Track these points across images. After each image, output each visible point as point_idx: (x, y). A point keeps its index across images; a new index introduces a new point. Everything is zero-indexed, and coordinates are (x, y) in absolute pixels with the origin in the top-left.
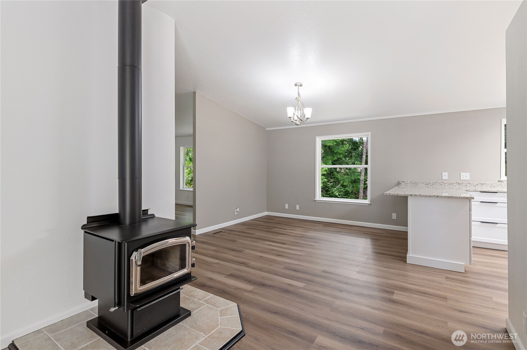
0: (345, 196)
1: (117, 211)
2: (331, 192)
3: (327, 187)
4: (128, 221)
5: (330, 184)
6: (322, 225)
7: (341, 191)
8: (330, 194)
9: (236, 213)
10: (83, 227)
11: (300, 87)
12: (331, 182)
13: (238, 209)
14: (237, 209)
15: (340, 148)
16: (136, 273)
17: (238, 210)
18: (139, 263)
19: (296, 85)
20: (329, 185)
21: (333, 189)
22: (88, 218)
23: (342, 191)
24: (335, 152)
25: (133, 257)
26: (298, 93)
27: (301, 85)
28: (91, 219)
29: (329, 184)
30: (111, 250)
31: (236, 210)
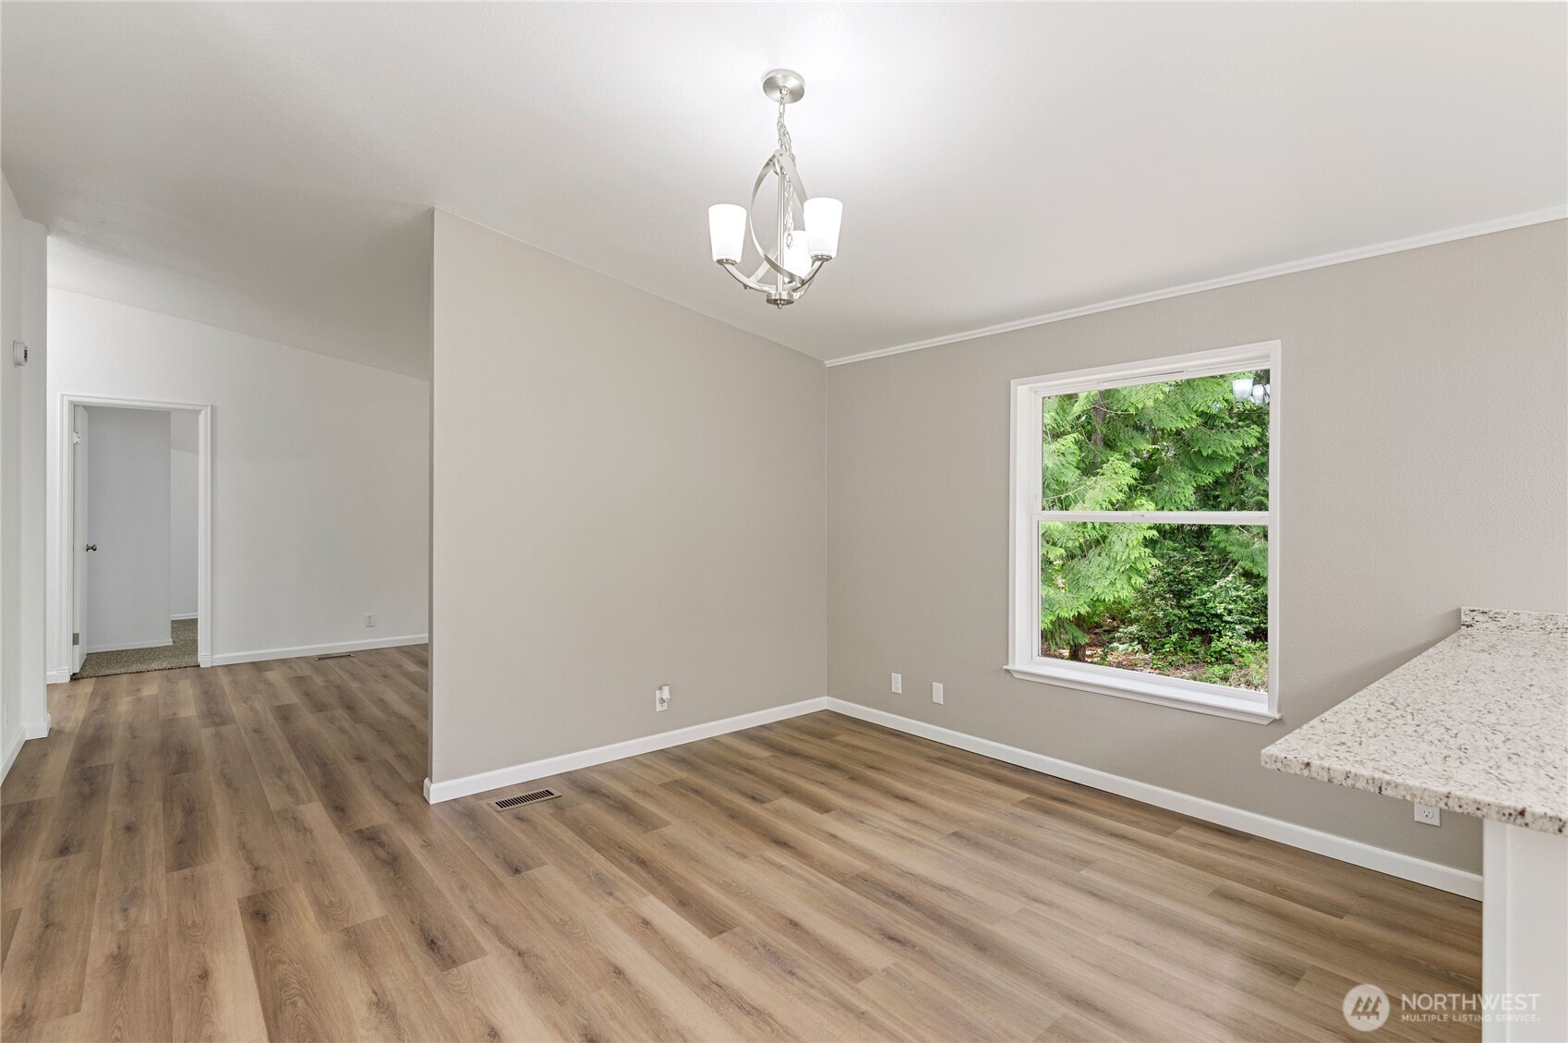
0: (1253, 615)
2: (1194, 601)
3: (1181, 582)
5: (1189, 571)
6: (1025, 796)
7: (1237, 597)
8: (1191, 606)
9: (659, 708)
12: (1197, 564)
13: (666, 689)
14: (661, 689)
15: (1226, 439)
17: (666, 695)
20: (1187, 572)
21: (1205, 589)
23: (1242, 599)
24: (1205, 454)
26: (781, 126)
29: (1189, 569)
31: (658, 692)
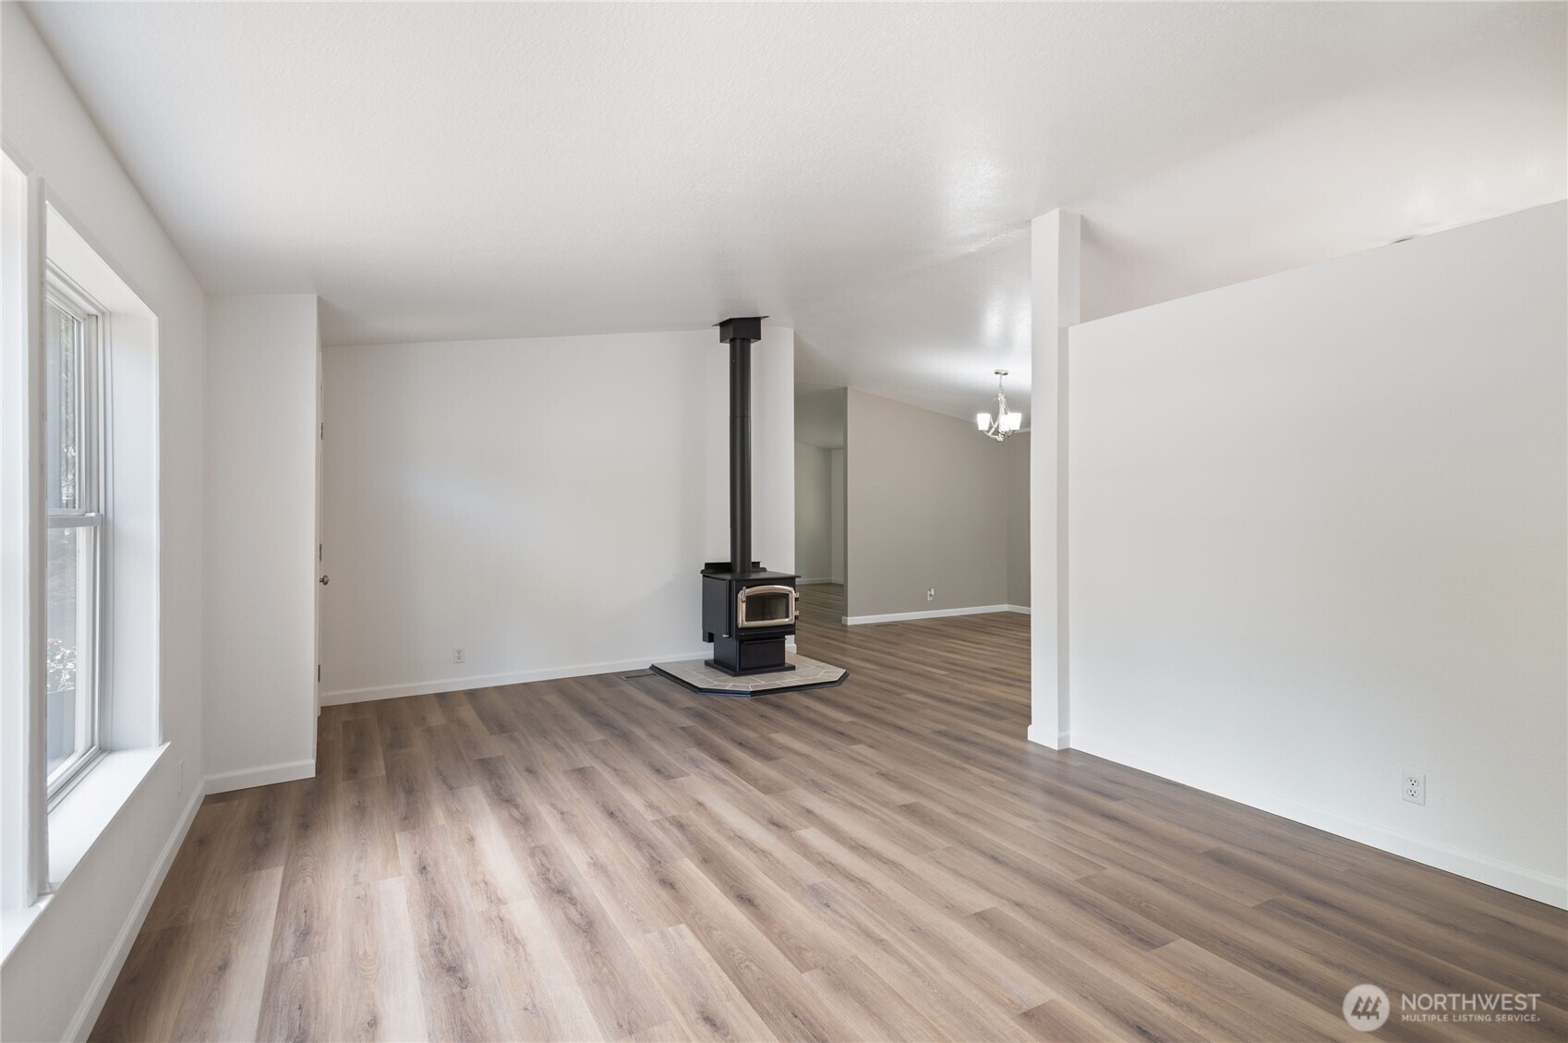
1: (729, 561)
4: (738, 569)
10: (702, 572)
11: (1003, 376)
16: (742, 608)
18: (744, 599)
19: (996, 373)
22: (706, 564)
25: (739, 595)
27: (1006, 374)
28: (707, 565)
30: (723, 587)
